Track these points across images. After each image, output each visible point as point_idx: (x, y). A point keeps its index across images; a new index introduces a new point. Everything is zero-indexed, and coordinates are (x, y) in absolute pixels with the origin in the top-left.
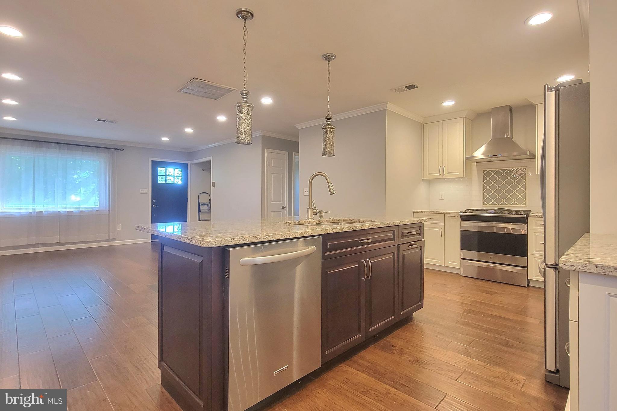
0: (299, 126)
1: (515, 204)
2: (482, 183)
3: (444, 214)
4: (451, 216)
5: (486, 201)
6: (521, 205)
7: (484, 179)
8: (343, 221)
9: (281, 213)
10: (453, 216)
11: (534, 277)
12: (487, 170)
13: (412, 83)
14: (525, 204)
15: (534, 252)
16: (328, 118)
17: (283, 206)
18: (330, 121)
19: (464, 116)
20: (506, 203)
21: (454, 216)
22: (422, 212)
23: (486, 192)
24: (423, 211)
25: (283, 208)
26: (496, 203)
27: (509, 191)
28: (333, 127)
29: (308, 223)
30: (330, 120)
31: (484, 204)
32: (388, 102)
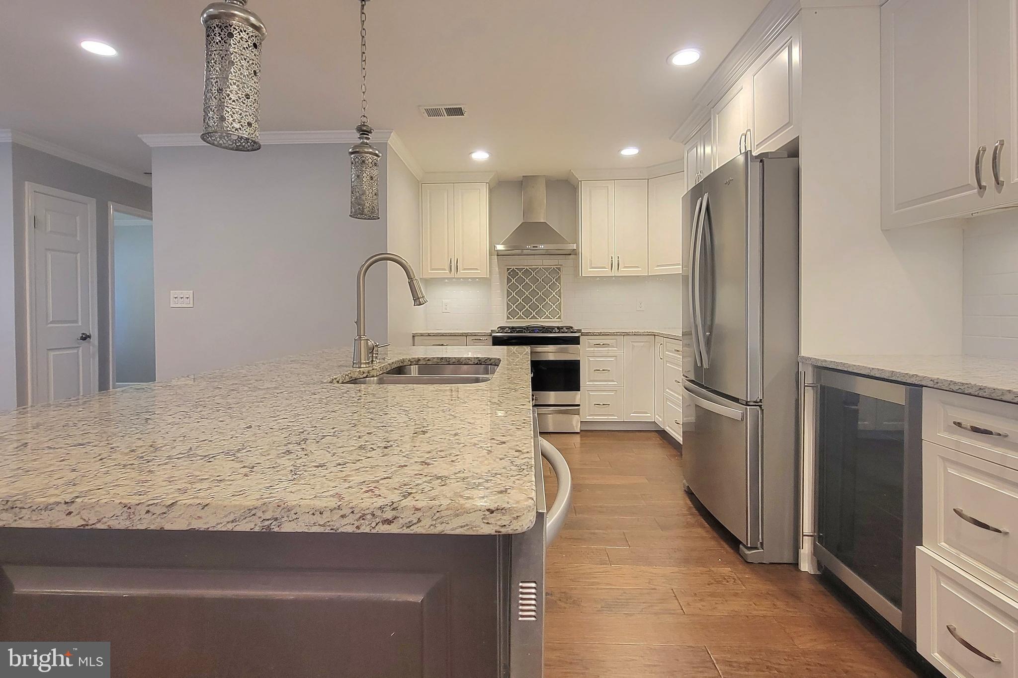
0: (151, 140)
1: (548, 317)
2: (506, 287)
3: (466, 336)
4: (476, 339)
5: (511, 314)
6: (555, 320)
7: (509, 280)
8: (409, 363)
9: (78, 353)
10: (478, 340)
11: (588, 417)
12: (512, 267)
13: (459, 104)
14: (559, 317)
15: (588, 383)
16: (364, 131)
17: (83, 334)
18: (368, 139)
19: (487, 182)
20: (538, 317)
21: (480, 340)
22: (429, 335)
23: (511, 300)
24: (431, 333)
25: (85, 337)
26: (524, 317)
27: (540, 300)
28: (377, 152)
29: (365, 375)
30: (368, 135)
31: (508, 318)
32: (392, 129)
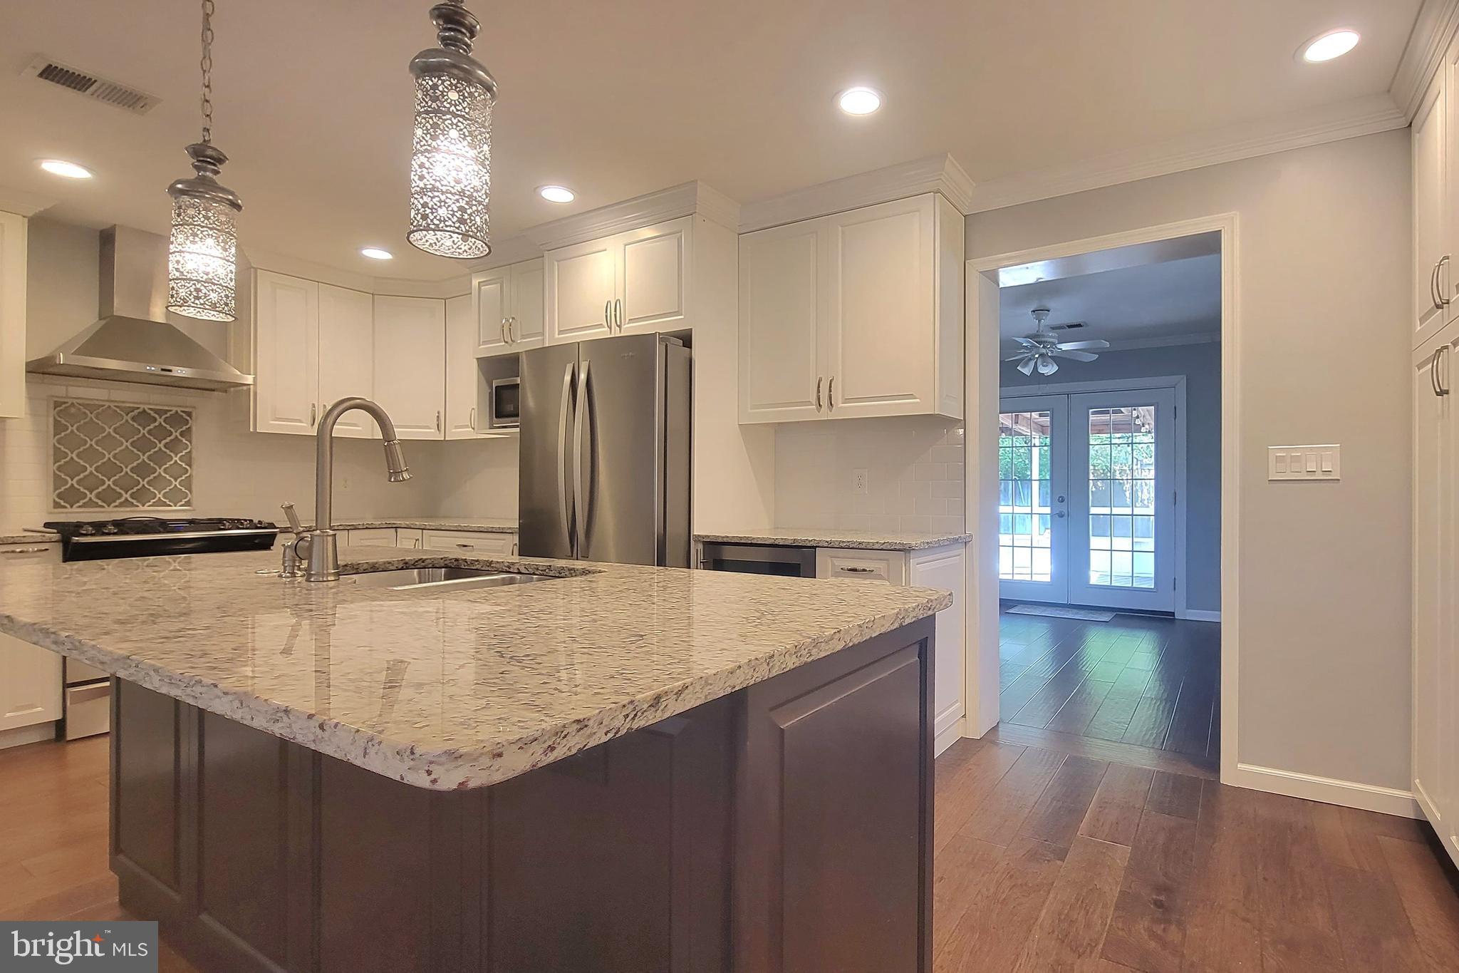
1: (161, 503)
2: (51, 441)
6: (178, 507)
7: (59, 427)
14: (189, 503)
19: (27, 215)
20: (134, 503)
23: (63, 468)
26: (100, 503)
27: (142, 470)
31: (56, 505)
